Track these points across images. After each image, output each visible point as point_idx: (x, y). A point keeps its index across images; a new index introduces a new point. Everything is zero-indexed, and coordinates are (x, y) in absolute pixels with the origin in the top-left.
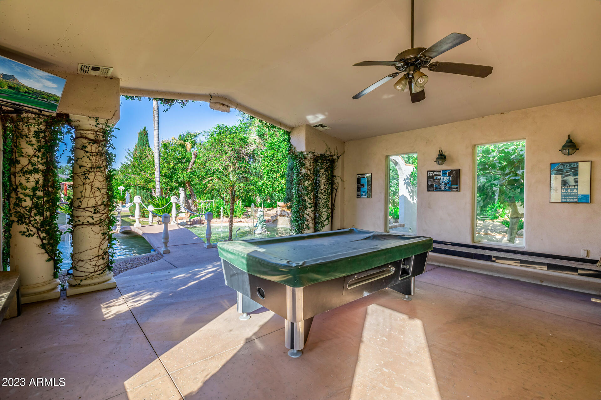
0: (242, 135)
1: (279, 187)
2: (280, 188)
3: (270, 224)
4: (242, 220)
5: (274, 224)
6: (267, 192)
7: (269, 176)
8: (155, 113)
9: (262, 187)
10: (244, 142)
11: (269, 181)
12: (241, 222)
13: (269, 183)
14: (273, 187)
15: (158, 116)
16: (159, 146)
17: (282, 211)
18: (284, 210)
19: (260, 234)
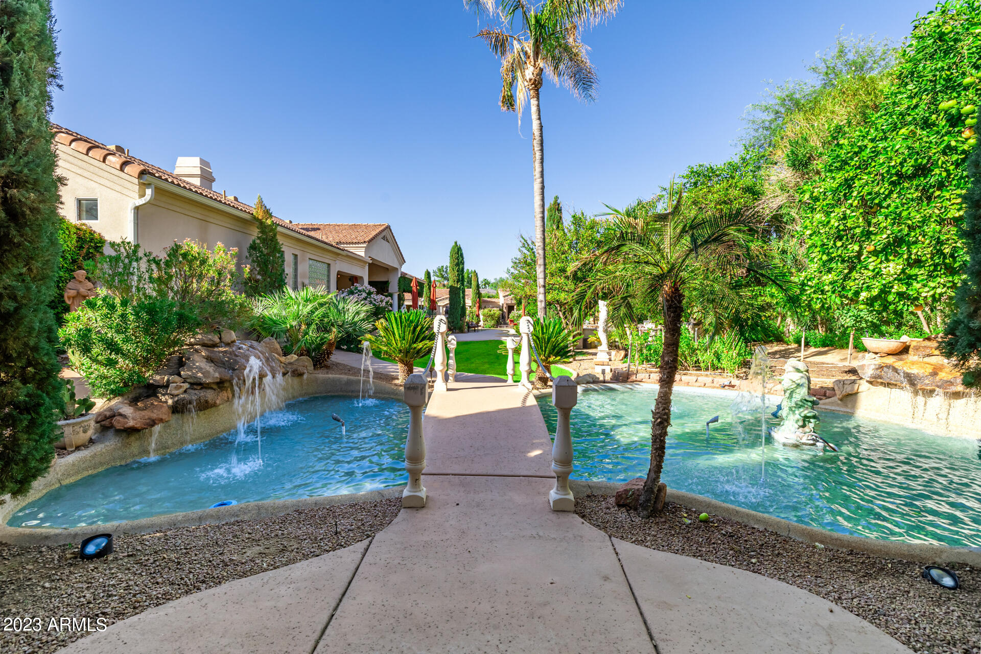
0: (748, 181)
1: (869, 288)
2: (875, 292)
3: (832, 404)
4: (735, 382)
5: (846, 406)
6: (818, 306)
7: (828, 254)
8: (535, 145)
9: (803, 291)
10: (754, 193)
11: (830, 271)
12: (733, 386)
13: (828, 278)
14: (844, 288)
15: (542, 150)
16: (543, 212)
17: (881, 367)
18: (888, 367)
19: (796, 446)
